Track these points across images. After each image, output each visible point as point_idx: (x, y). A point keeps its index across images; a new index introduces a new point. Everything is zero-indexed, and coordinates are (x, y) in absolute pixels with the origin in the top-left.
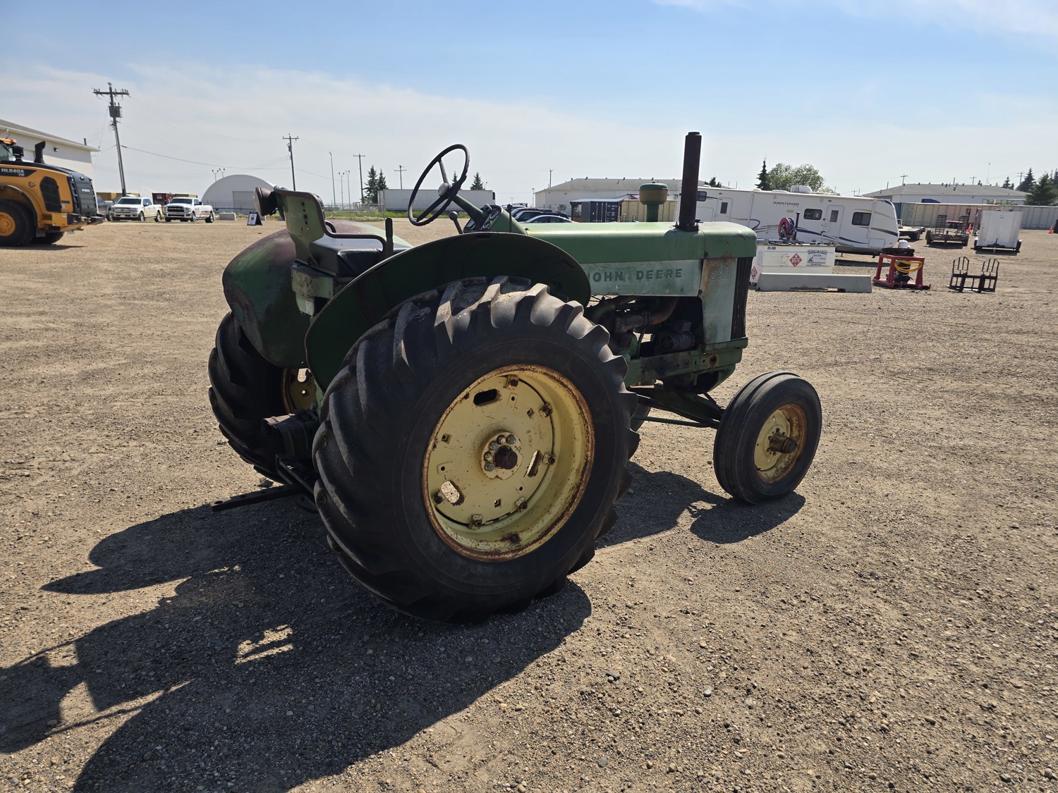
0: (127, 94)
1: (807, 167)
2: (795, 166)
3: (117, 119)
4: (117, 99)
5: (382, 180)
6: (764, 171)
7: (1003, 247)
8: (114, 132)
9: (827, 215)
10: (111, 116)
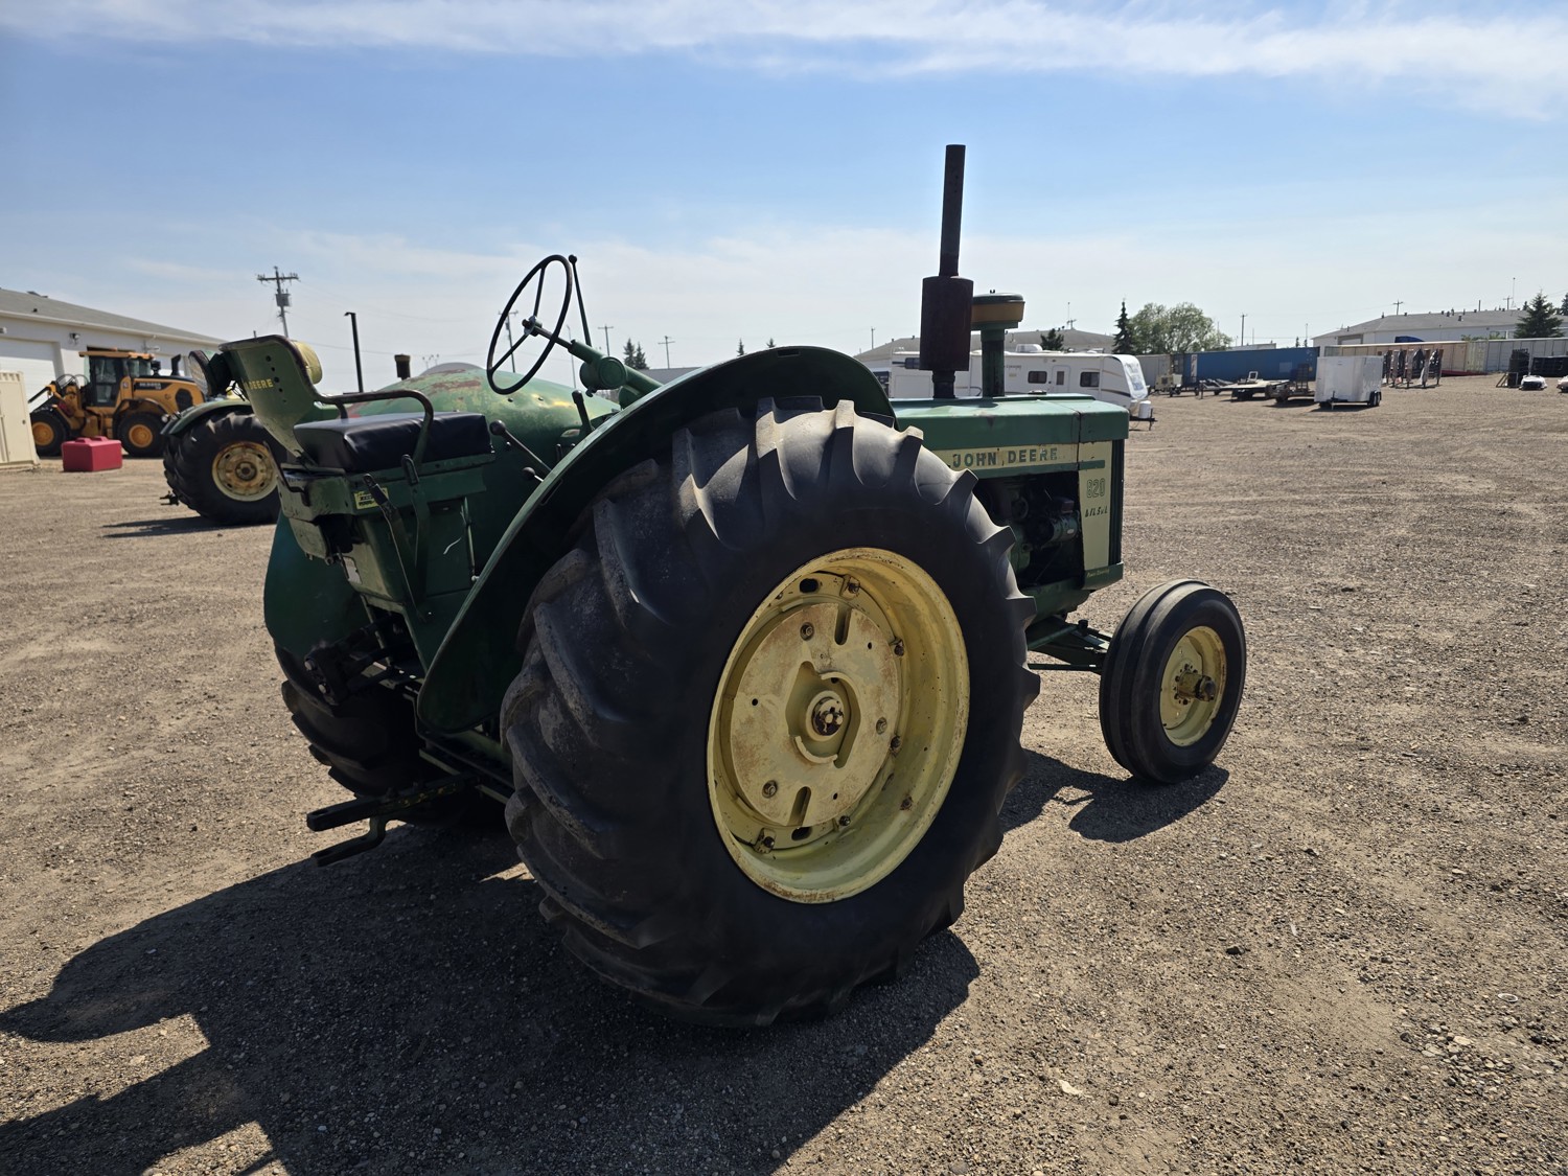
0: (296, 278)
2: (1170, 305)
3: (285, 308)
4: (285, 285)
6: (1124, 315)
8: (282, 324)
10: (279, 304)
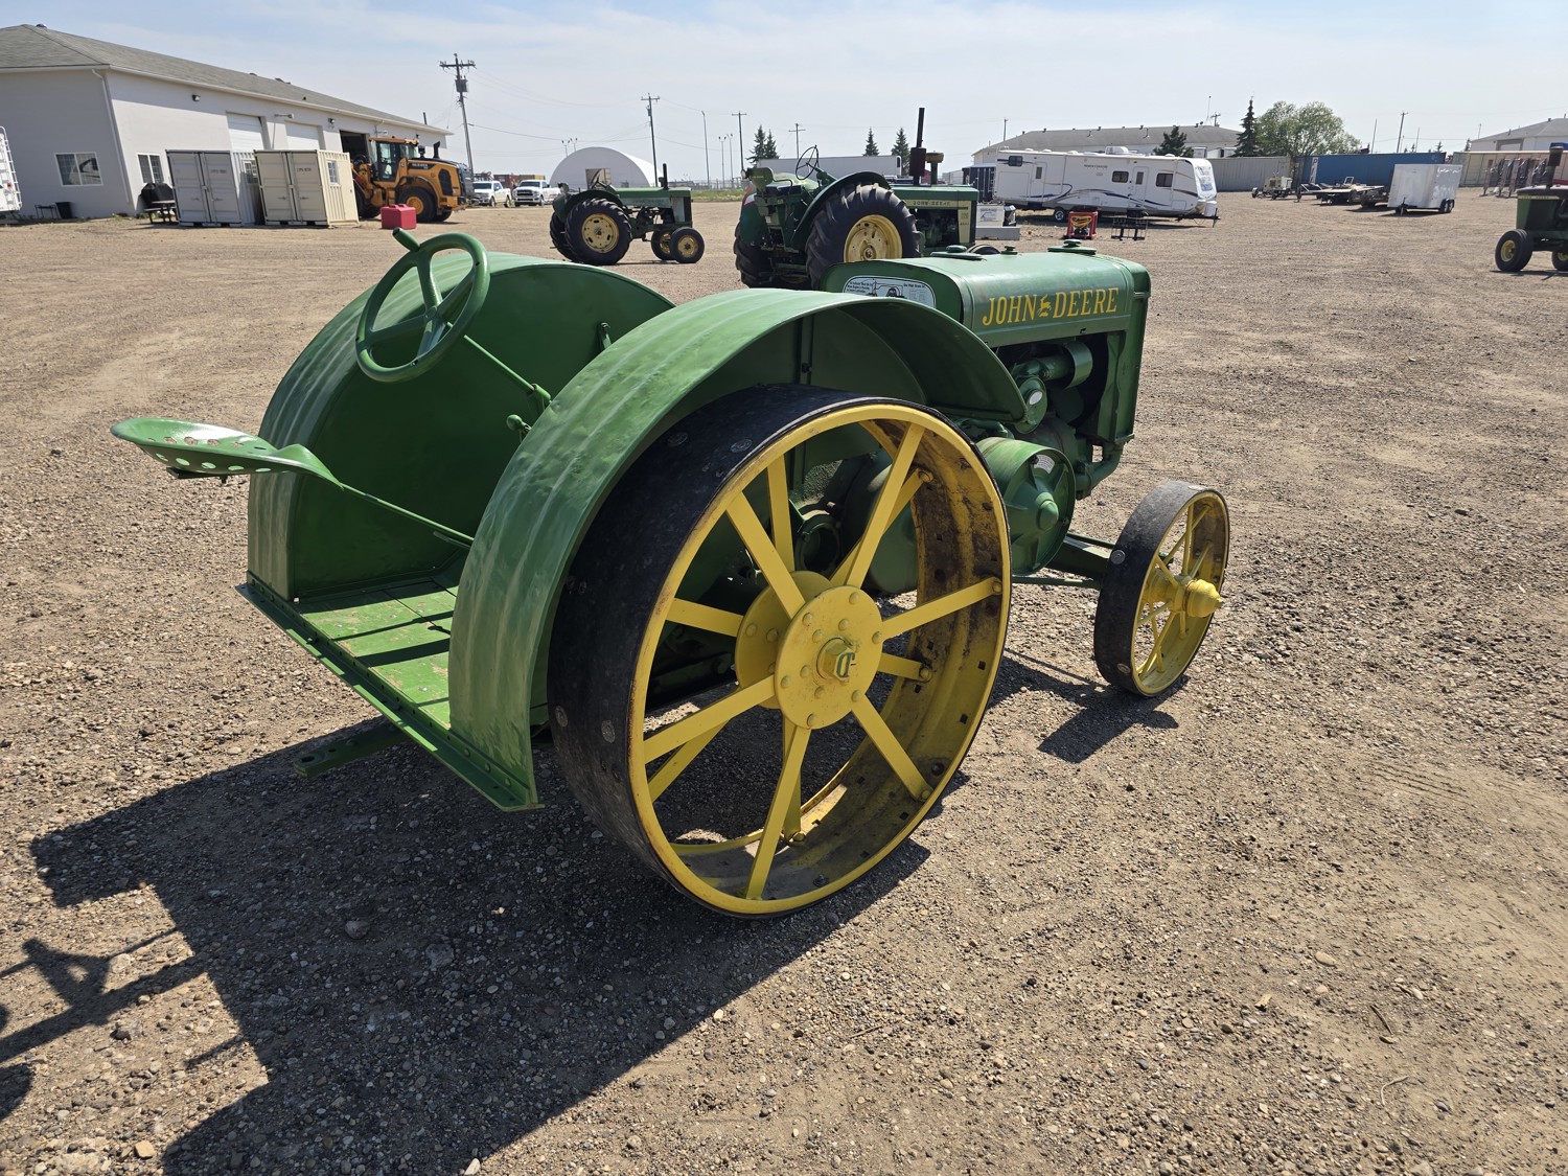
0: (473, 65)
1: (1316, 106)
2: (1300, 105)
3: (464, 94)
4: (464, 72)
5: (771, 145)
6: (1250, 114)
7: (1415, 207)
8: (461, 109)
9: (1133, 177)
10: (458, 91)
